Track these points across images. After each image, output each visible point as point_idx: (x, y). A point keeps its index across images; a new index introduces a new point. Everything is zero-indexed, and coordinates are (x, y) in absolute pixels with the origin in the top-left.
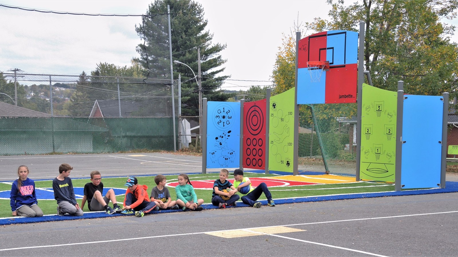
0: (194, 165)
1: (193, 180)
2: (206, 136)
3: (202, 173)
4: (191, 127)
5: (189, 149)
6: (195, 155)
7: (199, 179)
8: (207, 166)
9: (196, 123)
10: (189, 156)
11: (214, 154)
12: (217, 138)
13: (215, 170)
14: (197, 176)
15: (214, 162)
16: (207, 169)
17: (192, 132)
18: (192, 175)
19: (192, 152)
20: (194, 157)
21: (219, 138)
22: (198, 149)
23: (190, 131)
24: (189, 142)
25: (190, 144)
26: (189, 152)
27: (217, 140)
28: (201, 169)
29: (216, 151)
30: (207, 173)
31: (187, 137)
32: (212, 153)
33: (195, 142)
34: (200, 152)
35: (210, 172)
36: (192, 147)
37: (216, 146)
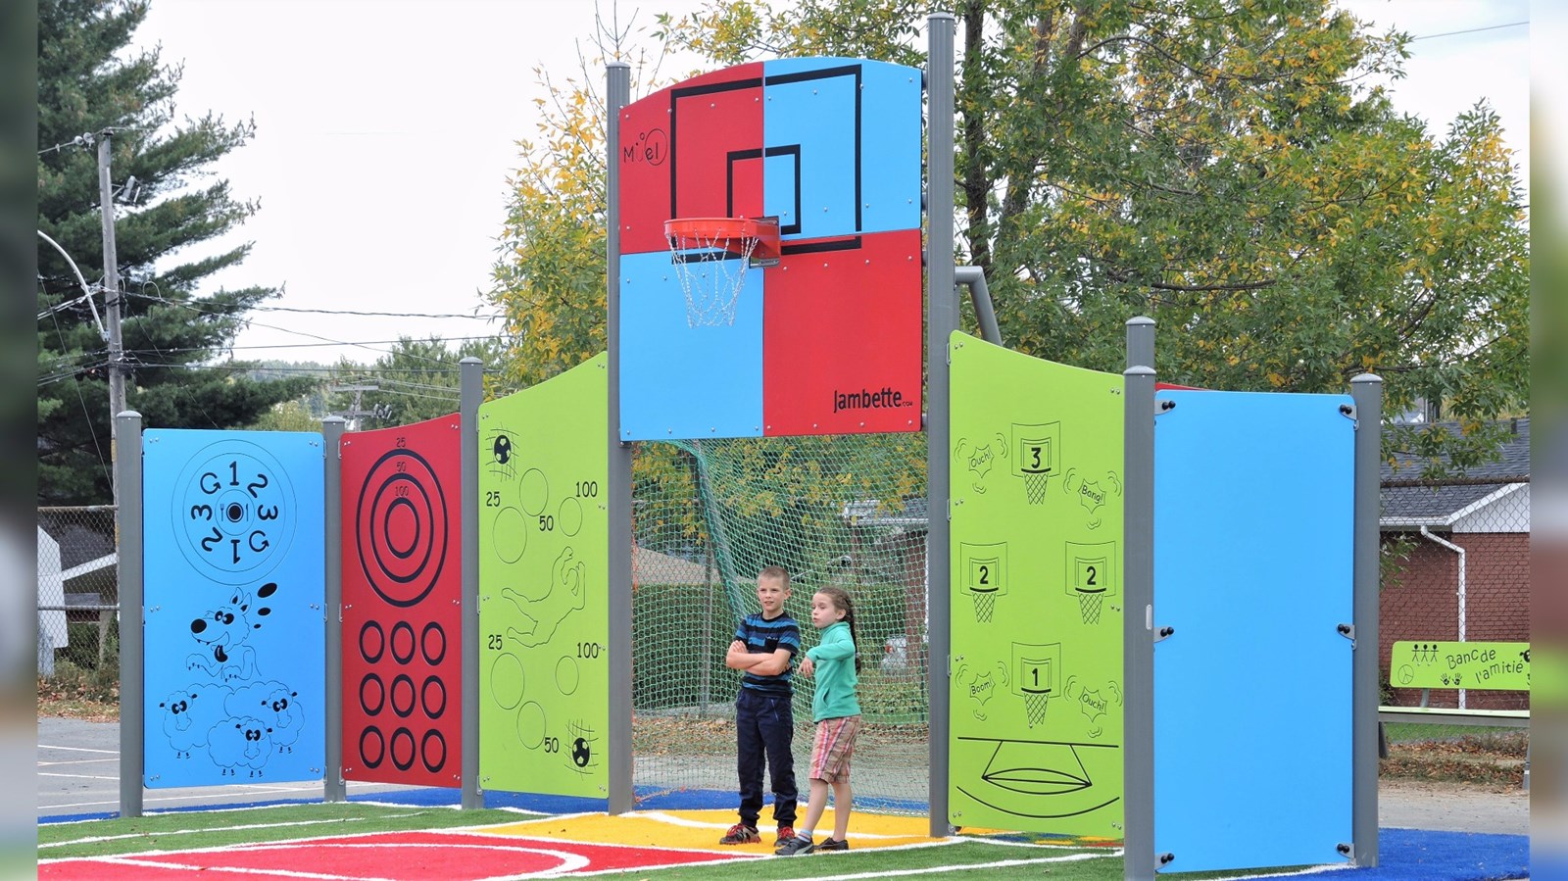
0: (77, 769)
1: (67, 855)
2: (141, 612)
3: (117, 815)
4: (65, 567)
5: (53, 682)
6: (84, 714)
7: (99, 848)
8: (147, 778)
9: (99, 538)
10: (56, 720)
11: (183, 710)
12: (198, 626)
13: (192, 794)
14: (92, 830)
15: (183, 755)
16: (145, 790)
17: (70, 587)
18: (62, 827)
19: (69, 698)
20: (79, 724)
21: (211, 623)
22: (107, 680)
23: (61, 584)
24: (56, 646)
25: (61, 653)
26: (56, 698)
27: (198, 635)
28: (118, 792)
29: (195, 696)
30: (144, 814)
31: (42, 617)
32: (175, 706)
33: (93, 638)
34: (115, 699)
35: (166, 808)
36: (73, 672)
37: (196, 664)
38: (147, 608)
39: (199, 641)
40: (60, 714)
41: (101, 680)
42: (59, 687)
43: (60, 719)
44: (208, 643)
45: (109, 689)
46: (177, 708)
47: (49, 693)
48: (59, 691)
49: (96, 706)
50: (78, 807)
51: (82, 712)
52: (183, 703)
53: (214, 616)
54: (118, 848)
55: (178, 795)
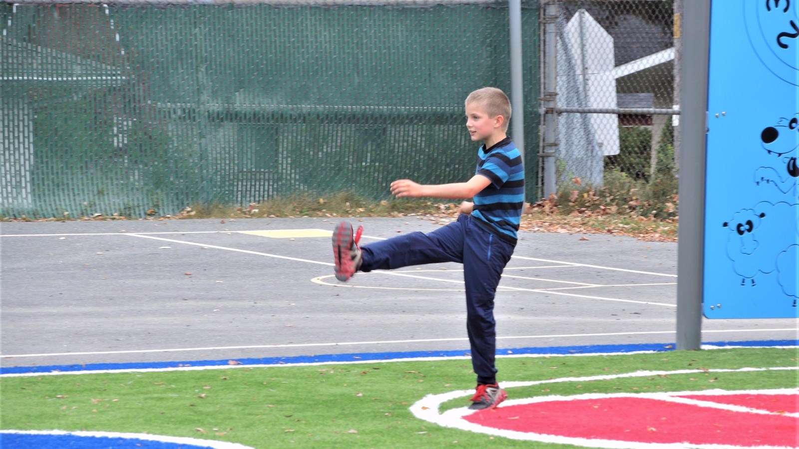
0: (629, 293)
1: (618, 390)
2: (704, 118)
3: (673, 347)
4: (620, 61)
5: (602, 194)
6: (636, 231)
7: (653, 384)
8: (707, 305)
9: (655, 30)
10: (603, 237)
11: (749, 230)
12: (769, 135)
13: (756, 326)
14: (646, 363)
15: (748, 282)
16: (705, 321)
17: (624, 86)
18: (612, 359)
19: (620, 213)
20: (629, 242)
21: (783, 131)
22: (662, 194)
23: (614, 83)
24: (606, 154)
25: (610, 162)
26: (605, 212)
27: (769, 146)
28: (673, 320)
29: (762, 215)
30: (703, 347)
31: (592, 121)
32: (740, 225)
33: (645, 147)
34: (670, 215)
35: (727, 341)
36: (624, 183)
37: (766, 178)
38: (712, 113)
39: (769, 152)
40: (609, 231)
41: (655, 193)
42: (608, 199)
43: (609, 236)
44: (780, 154)
45: (663, 203)
46: (742, 228)
47: (598, 206)
48: (607, 205)
49: (648, 223)
50: (629, 336)
51: (633, 229)
52: (749, 223)
53: (787, 123)
54: (675, 384)
55: (740, 327)
